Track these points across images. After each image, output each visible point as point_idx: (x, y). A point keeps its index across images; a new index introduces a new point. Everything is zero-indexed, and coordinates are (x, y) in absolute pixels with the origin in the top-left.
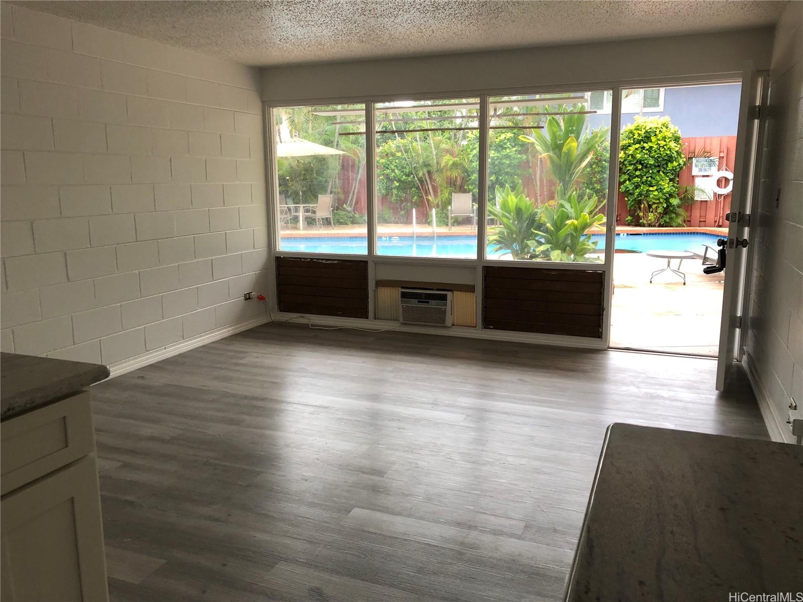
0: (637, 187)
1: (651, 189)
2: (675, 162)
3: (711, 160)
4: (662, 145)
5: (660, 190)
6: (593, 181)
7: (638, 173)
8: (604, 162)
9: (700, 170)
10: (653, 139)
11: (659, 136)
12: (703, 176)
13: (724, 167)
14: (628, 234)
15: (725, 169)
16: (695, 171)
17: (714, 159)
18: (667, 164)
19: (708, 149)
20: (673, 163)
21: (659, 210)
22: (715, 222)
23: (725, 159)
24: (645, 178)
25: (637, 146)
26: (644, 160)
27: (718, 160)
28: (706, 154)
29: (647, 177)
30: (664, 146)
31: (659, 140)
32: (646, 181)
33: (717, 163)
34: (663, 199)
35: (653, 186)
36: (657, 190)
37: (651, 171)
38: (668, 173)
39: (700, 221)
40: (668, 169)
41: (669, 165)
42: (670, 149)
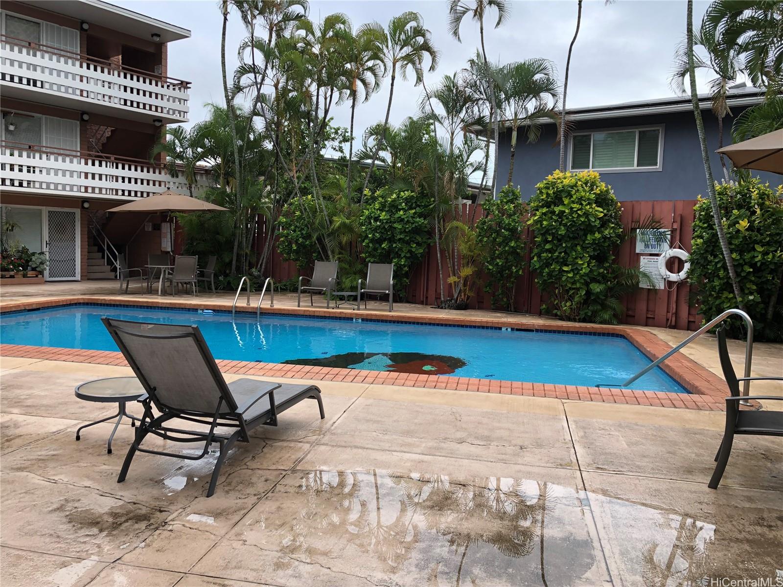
0: (548, 265)
1: (565, 269)
2: (597, 233)
3: (661, 233)
4: (575, 209)
5: (576, 270)
6: (496, 255)
7: (548, 246)
8: (503, 230)
9: (647, 246)
10: (566, 201)
11: (574, 197)
12: (651, 255)
13: (678, 242)
14: (512, 329)
15: (677, 246)
16: (639, 248)
17: (665, 232)
18: (586, 235)
19: (657, 217)
20: (594, 234)
21: (577, 299)
22: (668, 320)
23: (678, 231)
24: (557, 254)
25: (545, 210)
26: (552, 229)
27: (669, 233)
28: (654, 224)
29: (560, 253)
30: (578, 210)
31: (573, 202)
32: (558, 257)
33: (669, 237)
34: (581, 283)
35: (567, 265)
36: (572, 270)
37: (564, 245)
38: (588, 248)
39: (647, 318)
40: (587, 242)
41: (589, 237)
42: (586, 214)
